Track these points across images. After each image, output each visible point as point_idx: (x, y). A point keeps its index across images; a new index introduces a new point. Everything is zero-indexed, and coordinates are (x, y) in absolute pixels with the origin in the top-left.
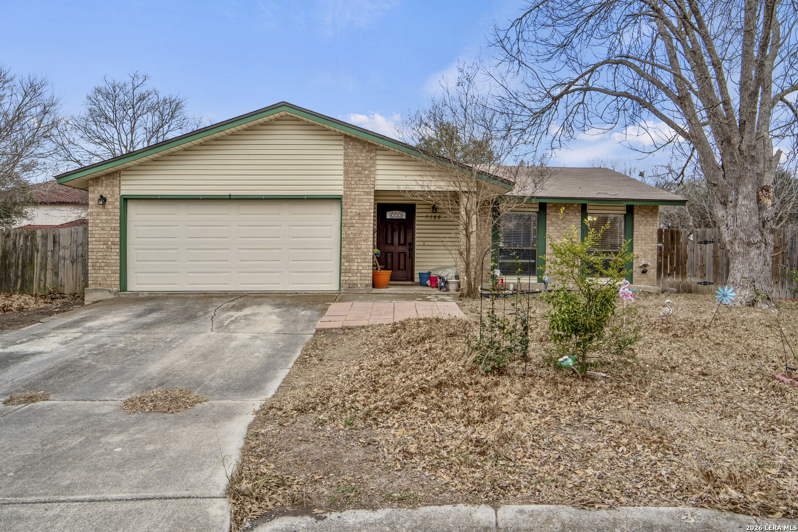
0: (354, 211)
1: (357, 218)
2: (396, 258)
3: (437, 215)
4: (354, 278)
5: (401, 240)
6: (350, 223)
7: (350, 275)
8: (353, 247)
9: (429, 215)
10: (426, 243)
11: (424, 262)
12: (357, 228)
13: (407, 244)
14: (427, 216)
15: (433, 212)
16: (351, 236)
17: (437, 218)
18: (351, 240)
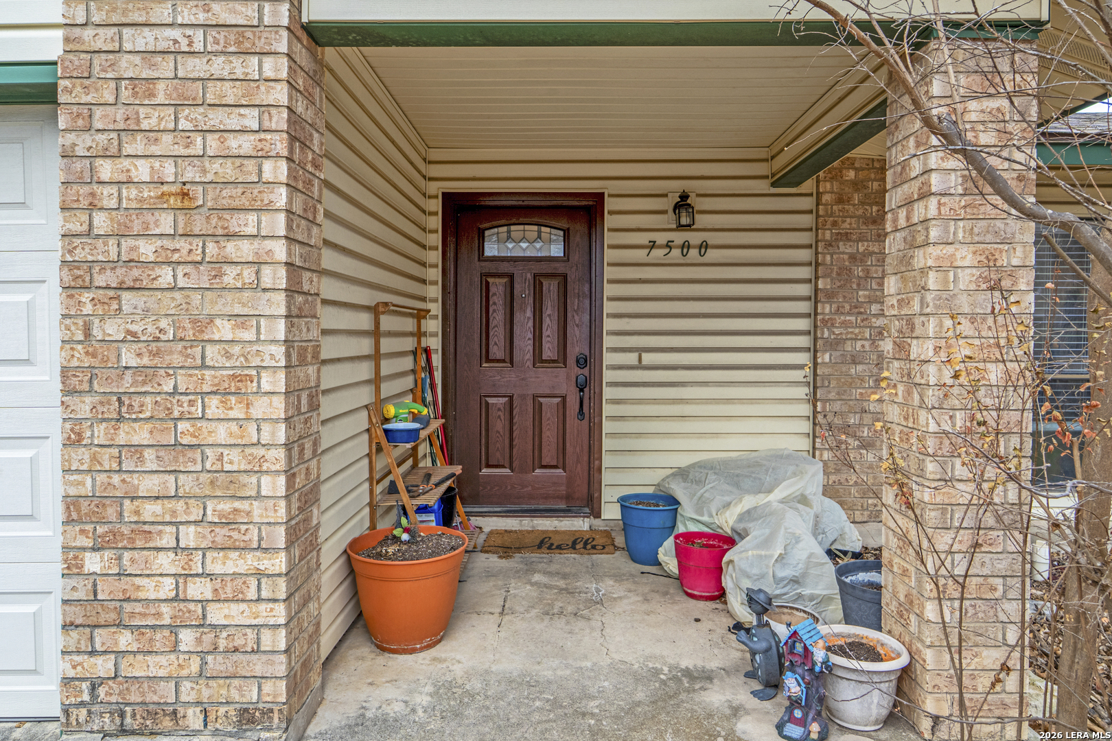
0: (142, 171)
1: (165, 223)
2: (524, 420)
3: (695, 238)
4: (159, 665)
5: (546, 346)
6: (113, 264)
7: (125, 640)
8: (141, 435)
9: (661, 238)
10: (648, 358)
11: (639, 435)
12: (170, 302)
13: (571, 361)
14: (653, 245)
15: (680, 227)
16: (128, 358)
17: (693, 253)
18: (127, 383)
